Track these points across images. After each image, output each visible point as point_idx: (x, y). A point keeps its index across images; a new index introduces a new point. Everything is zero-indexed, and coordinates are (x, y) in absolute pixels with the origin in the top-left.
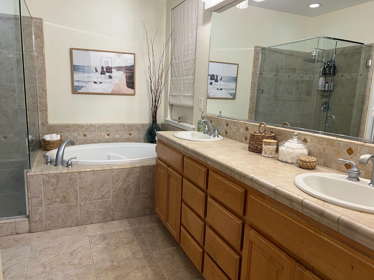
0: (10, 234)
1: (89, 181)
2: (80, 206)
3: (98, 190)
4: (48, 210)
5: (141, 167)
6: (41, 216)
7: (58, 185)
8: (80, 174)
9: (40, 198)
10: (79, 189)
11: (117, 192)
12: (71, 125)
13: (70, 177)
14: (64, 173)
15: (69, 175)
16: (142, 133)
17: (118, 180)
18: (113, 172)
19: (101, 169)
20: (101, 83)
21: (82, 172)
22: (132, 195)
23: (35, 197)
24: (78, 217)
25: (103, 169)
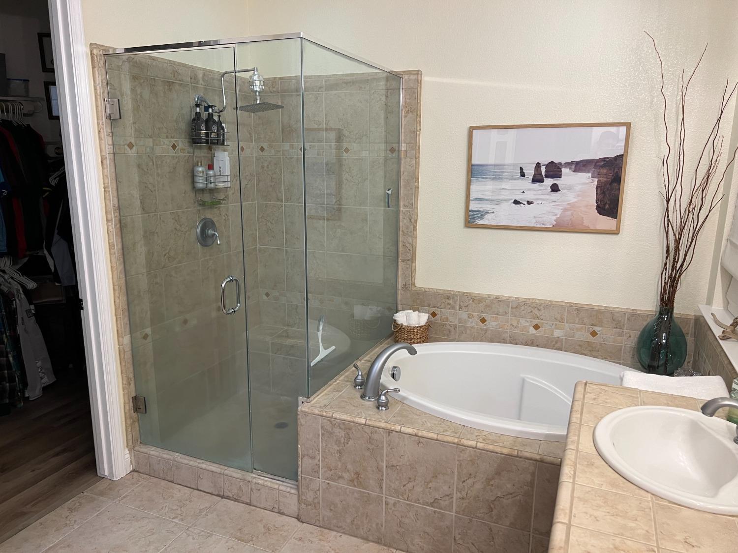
0: (269, 507)
1: (407, 456)
2: (387, 504)
3: (425, 482)
4: (327, 488)
5: (536, 460)
6: (316, 496)
7: (348, 445)
8: (389, 435)
9: (316, 461)
10: (386, 466)
11: (469, 503)
12: (457, 293)
13: (370, 435)
14: (359, 424)
15: (368, 430)
16: (628, 335)
17: (472, 476)
18: (461, 452)
19: (435, 436)
20: (529, 203)
21: (394, 432)
22: (508, 524)
23: (308, 455)
24: (382, 526)
25: (440, 437)
